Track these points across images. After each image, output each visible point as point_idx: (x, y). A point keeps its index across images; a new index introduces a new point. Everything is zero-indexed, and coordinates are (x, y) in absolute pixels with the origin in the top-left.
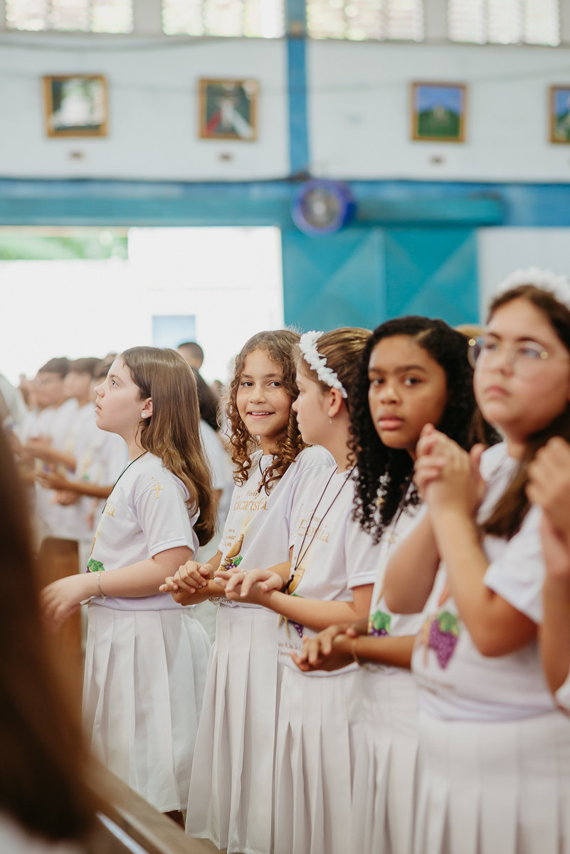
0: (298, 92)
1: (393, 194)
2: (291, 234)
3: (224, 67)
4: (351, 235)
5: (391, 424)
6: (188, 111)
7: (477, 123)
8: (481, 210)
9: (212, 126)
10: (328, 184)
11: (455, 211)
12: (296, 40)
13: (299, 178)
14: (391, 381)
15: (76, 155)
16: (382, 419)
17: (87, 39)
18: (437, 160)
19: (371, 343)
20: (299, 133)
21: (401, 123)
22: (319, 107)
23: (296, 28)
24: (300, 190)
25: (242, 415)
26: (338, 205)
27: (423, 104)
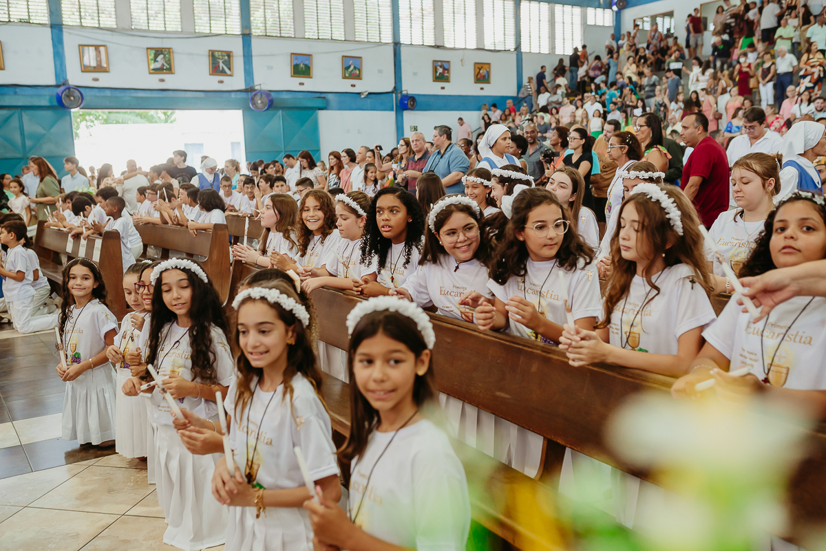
0: (248, 56)
1: (285, 96)
2: (246, 110)
3: (220, 45)
4: (270, 112)
5: (387, 229)
6: (205, 64)
7: (315, 70)
8: (319, 103)
9: (215, 70)
10: (261, 92)
11: (310, 104)
12: (246, 36)
13: (250, 90)
14: (386, 212)
15: (162, 80)
16: (383, 227)
17: (165, 34)
18: (302, 84)
19: (377, 197)
20: (249, 72)
21: (288, 70)
22: (256, 62)
23: (247, 32)
24: (250, 95)
25: (305, 222)
26: (266, 100)
27: (295, 62)
